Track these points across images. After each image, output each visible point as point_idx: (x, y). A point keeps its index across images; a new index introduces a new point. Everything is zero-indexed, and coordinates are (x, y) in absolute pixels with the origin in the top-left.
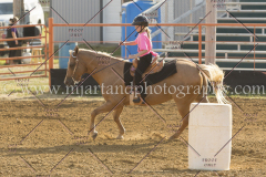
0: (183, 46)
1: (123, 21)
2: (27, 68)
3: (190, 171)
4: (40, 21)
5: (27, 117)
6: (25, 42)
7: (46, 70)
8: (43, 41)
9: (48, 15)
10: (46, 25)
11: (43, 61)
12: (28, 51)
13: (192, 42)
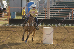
0: (42, 13)
1: (27, 7)
2: (3, 18)
3: (43, 44)
4: (6, 7)
5: (3, 30)
6: (3, 12)
7: (8, 19)
8: (7, 12)
9: (8, 5)
10: (8, 8)
11: (7, 17)
12: (3, 14)
13: (44, 12)
